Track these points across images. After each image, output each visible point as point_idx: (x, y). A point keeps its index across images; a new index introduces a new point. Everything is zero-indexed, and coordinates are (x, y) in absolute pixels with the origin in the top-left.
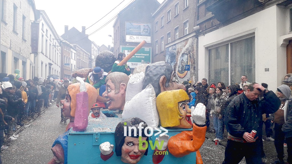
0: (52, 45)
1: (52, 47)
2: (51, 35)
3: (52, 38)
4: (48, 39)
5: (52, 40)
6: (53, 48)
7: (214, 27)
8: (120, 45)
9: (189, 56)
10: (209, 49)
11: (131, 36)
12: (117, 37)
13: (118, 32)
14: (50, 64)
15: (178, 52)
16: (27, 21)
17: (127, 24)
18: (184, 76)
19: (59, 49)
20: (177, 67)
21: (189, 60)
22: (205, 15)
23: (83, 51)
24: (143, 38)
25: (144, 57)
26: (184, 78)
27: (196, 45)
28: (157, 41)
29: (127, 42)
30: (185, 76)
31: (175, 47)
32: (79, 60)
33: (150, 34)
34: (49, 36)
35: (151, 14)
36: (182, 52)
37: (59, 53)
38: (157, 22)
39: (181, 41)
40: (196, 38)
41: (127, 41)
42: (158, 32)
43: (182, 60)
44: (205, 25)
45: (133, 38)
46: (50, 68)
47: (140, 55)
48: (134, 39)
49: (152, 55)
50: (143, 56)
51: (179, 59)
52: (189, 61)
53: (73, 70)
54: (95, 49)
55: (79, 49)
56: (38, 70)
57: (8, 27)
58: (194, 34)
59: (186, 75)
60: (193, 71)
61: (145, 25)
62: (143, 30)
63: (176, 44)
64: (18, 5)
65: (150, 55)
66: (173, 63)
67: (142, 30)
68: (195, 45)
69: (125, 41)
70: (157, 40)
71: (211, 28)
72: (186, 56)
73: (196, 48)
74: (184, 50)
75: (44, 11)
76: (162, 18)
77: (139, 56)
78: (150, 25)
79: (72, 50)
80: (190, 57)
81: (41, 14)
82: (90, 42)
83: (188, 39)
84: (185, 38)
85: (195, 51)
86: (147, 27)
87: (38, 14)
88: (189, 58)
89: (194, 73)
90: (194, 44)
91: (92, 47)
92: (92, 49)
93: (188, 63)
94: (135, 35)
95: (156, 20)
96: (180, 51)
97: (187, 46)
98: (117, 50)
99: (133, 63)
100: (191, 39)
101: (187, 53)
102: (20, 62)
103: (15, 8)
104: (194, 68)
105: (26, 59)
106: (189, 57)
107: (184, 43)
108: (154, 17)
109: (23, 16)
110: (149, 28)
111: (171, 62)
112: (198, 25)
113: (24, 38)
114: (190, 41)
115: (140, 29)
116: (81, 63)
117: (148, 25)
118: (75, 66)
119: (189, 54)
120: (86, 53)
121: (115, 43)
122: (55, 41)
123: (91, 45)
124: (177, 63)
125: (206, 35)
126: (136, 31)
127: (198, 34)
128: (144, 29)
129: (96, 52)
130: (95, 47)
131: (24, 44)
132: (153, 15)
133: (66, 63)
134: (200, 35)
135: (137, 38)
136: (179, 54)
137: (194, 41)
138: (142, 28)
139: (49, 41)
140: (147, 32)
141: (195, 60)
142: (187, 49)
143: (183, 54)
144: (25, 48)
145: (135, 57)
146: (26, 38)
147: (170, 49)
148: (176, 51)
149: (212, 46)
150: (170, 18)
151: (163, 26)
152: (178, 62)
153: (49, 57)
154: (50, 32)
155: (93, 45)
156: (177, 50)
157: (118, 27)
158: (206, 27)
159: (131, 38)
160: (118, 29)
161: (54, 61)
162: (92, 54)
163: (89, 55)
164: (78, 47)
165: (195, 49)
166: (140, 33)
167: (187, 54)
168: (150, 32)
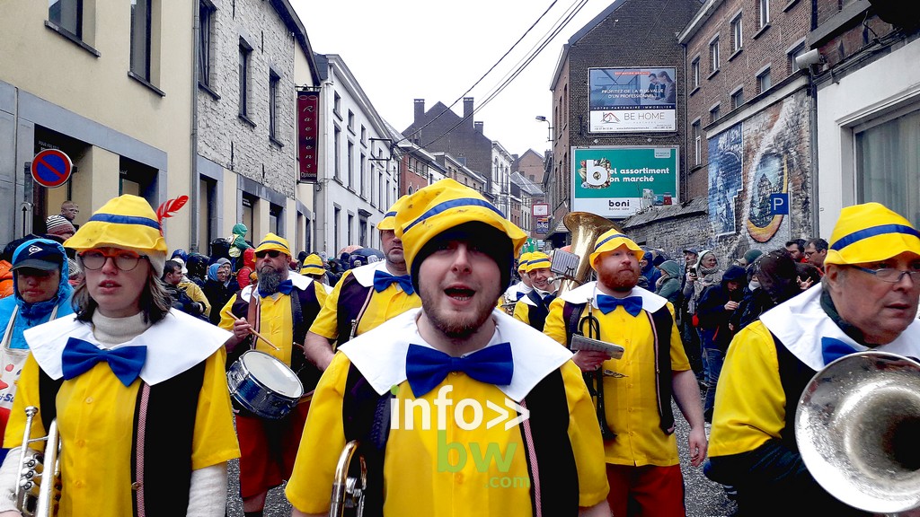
0: (368, 156)
1: (367, 163)
2: (363, 129)
3: (367, 136)
4: (356, 140)
5: (368, 143)
6: (372, 166)
7: (871, 49)
8: (572, 143)
9: (785, 162)
10: (857, 131)
11: (608, 112)
12: (563, 119)
13: (565, 104)
14: (364, 214)
15: (748, 151)
16: (283, 87)
17: (596, 76)
18: (769, 235)
19: (391, 169)
20: (747, 203)
21: (786, 174)
22: (840, 8)
23: (465, 172)
24: (648, 116)
25: (651, 179)
26: (770, 243)
27: (810, 122)
28: (696, 125)
29: (593, 134)
30: (773, 236)
31: (738, 135)
33: (672, 99)
34: (357, 130)
35: (677, 34)
36: (763, 150)
37: (392, 182)
38: (698, 59)
39: (758, 112)
40: (808, 94)
41: (593, 130)
42: (701, 90)
43: (764, 179)
44: (839, 44)
45: (613, 120)
46: (363, 223)
47: (637, 171)
48: (618, 120)
49: (681, 172)
50: (648, 176)
51: (752, 174)
52: (785, 181)
54: (502, 165)
56: (324, 230)
57: (221, 107)
58: (802, 82)
59: (778, 230)
60: (801, 215)
61: (656, 71)
62: (647, 91)
63: (739, 123)
64: (253, 42)
65: (672, 171)
66: (732, 191)
67: (644, 90)
68: (805, 121)
69: (586, 131)
70: (697, 119)
71: (860, 52)
72: (775, 164)
73: (811, 131)
74: (768, 140)
75: (337, 57)
76: (712, 45)
77: (635, 175)
78: (671, 72)
80: (790, 165)
81: (331, 66)
82: (487, 145)
83: (780, 101)
84: (771, 100)
85: (807, 144)
86: (661, 81)
87: (319, 66)
88: (786, 171)
89: (805, 222)
90: (804, 116)
91: (494, 160)
92: (494, 166)
93: (782, 189)
94: (622, 108)
95: (693, 54)
96: (754, 146)
97: (779, 126)
98: (561, 163)
99: (614, 200)
100: (792, 100)
101: (779, 151)
102: (264, 206)
103: (245, 50)
104: (806, 202)
105: (284, 199)
106: (785, 166)
107: (766, 118)
108: (685, 45)
109: (272, 72)
110: (670, 80)
111: (727, 187)
112: (812, 47)
113: (276, 137)
114: (788, 107)
115: (638, 87)
117: (664, 74)
119: (785, 156)
121: (556, 141)
122: (379, 144)
123: (491, 153)
124: (745, 191)
125: (843, 81)
126: (624, 96)
127: (814, 78)
128: (652, 87)
130: (502, 159)
131: (274, 154)
132: (681, 39)
134: (820, 82)
135: (626, 117)
136: (750, 156)
137: (801, 106)
138: (645, 82)
139: (357, 148)
140: (663, 95)
141: (808, 174)
142: (778, 139)
143: (765, 157)
144: (279, 166)
145: (621, 180)
146: (282, 138)
147: (722, 140)
148: (740, 149)
149: (868, 119)
150: (741, 41)
151: (718, 72)
152: (750, 187)
153: (358, 193)
154: (360, 119)
155: (495, 154)
156: (744, 144)
157: (566, 89)
158: (846, 50)
159: (607, 119)
160: (566, 95)
161: (376, 203)
162: (494, 179)
163: (484, 183)
164: (448, 160)
165: (806, 135)
166: (638, 100)
167: (779, 156)
168: (673, 95)
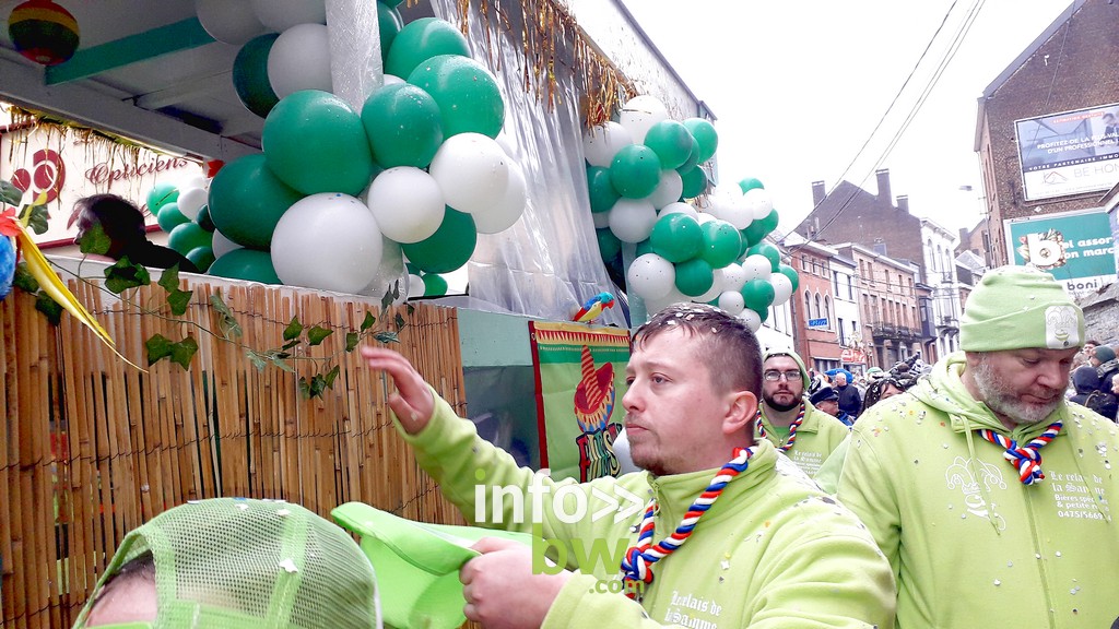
11: (1050, 171)
12: (992, 187)
17: (1025, 130)
23: (883, 263)
24: (1109, 168)
29: (1032, 202)
32: (870, 298)
41: (1031, 196)
45: (1059, 179)
48: (1065, 179)
53: (847, 342)
54: (939, 246)
55: (866, 260)
62: (1103, 136)
67: (1098, 136)
69: (1022, 198)
77: (1101, 245)
79: (833, 266)
82: (914, 225)
91: (925, 241)
92: (926, 250)
94: (1068, 163)
99: (1075, 281)
115: (1088, 133)
116: (880, 309)
118: (854, 322)
120: (896, 268)
121: (989, 214)
123: (919, 235)
126: (1070, 148)
128: (1109, 130)
129: (945, 257)
130: (936, 239)
133: (814, 317)
135: (1077, 174)
145: (1081, 254)
155: (926, 233)
157: (988, 152)
159: (1050, 180)
160: (989, 158)
163: (913, 274)
164: (857, 251)
166: (1091, 150)
